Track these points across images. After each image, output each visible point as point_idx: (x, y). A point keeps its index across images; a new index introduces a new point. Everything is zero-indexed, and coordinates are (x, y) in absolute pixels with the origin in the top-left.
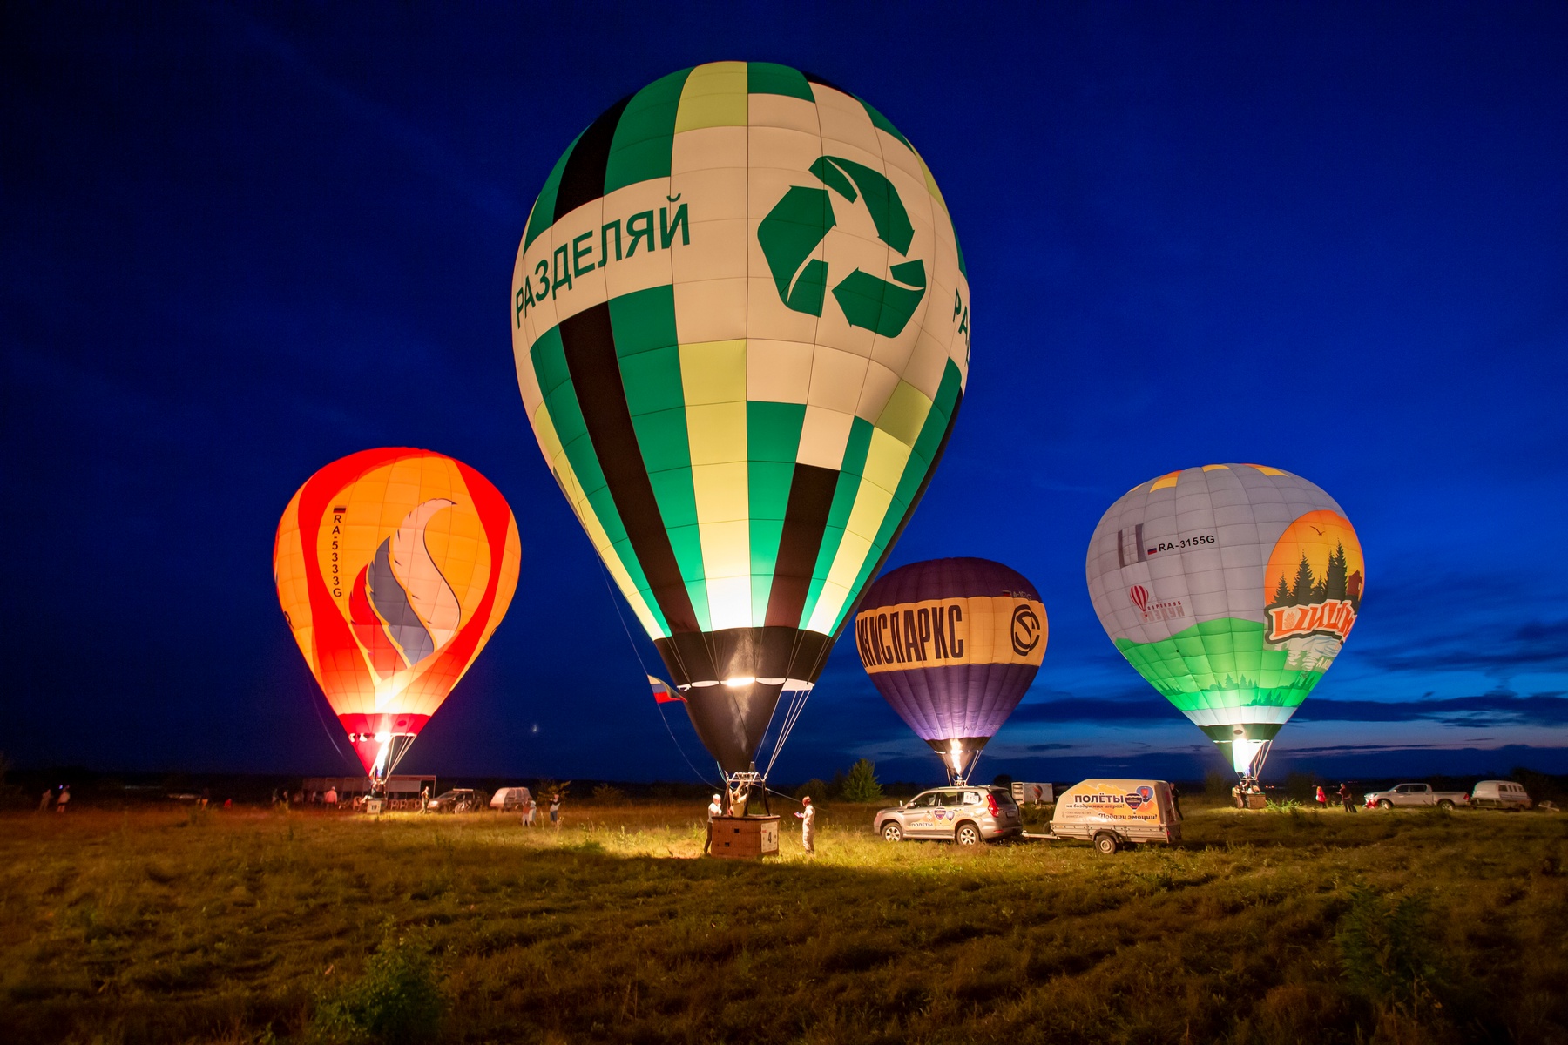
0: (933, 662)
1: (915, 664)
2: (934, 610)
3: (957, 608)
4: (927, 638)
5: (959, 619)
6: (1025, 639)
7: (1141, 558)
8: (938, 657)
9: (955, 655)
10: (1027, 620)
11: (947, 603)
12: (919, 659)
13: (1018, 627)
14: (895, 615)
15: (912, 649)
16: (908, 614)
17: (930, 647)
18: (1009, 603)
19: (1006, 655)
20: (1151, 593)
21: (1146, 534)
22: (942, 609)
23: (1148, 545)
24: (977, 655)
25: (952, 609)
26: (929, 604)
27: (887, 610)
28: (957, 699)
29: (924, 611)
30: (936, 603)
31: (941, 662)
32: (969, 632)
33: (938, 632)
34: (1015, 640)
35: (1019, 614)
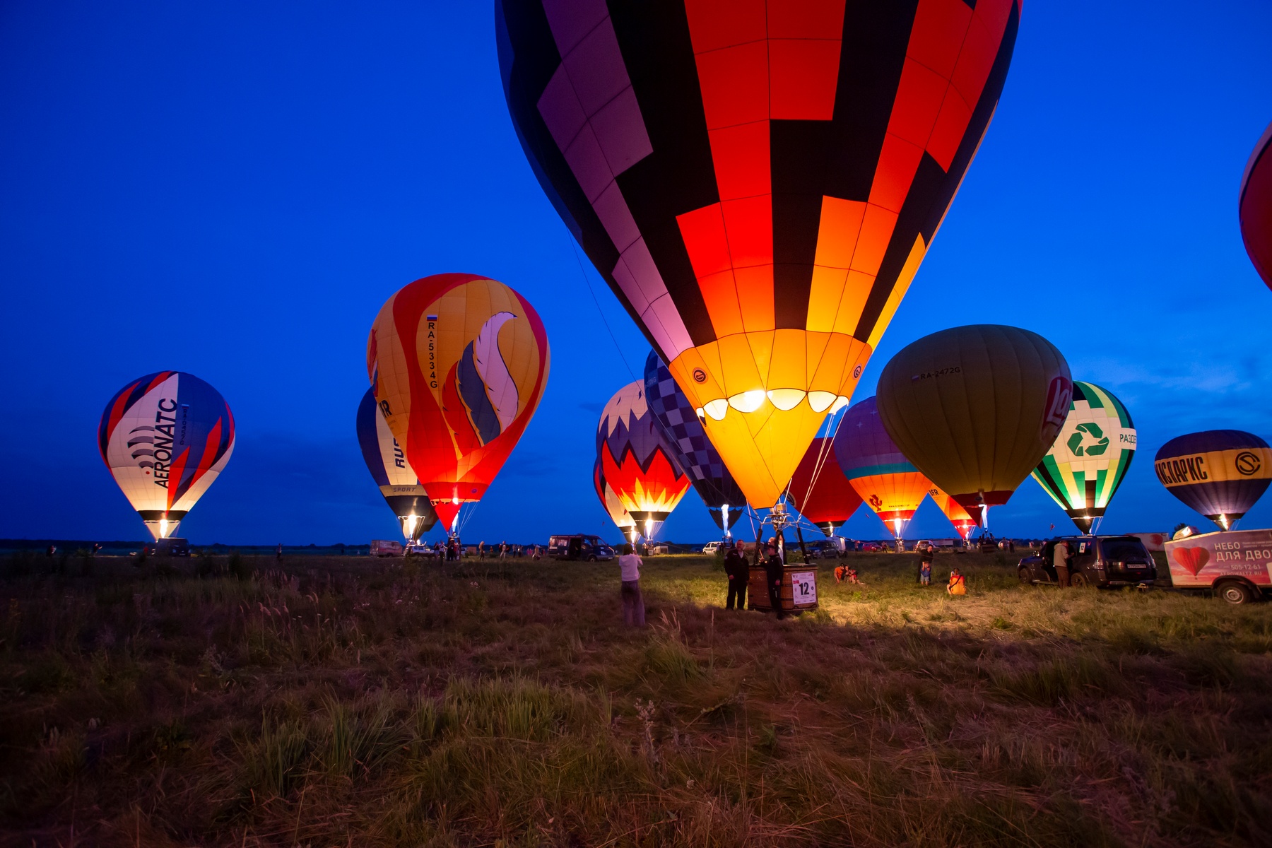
0: (1191, 481)
1: (1183, 483)
2: (1188, 460)
3: (1199, 458)
4: (1186, 472)
5: (1202, 462)
6: (1248, 467)
8: (1194, 479)
9: (1203, 478)
10: (1248, 459)
11: (1194, 456)
12: (1184, 481)
13: (1240, 463)
14: (1169, 463)
15: (1180, 477)
16: (1175, 463)
17: (1188, 475)
18: (1233, 453)
19: (1234, 475)
22: (1192, 459)
24: (1218, 477)
25: (1197, 459)
26: (1184, 457)
27: (1165, 461)
28: (1213, 496)
29: (1183, 460)
30: (1189, 457)
31: (1197, 482)
32: (1210, 468)
33: (1192, 469)
34: (1240, 469)
35: (1241, 457)
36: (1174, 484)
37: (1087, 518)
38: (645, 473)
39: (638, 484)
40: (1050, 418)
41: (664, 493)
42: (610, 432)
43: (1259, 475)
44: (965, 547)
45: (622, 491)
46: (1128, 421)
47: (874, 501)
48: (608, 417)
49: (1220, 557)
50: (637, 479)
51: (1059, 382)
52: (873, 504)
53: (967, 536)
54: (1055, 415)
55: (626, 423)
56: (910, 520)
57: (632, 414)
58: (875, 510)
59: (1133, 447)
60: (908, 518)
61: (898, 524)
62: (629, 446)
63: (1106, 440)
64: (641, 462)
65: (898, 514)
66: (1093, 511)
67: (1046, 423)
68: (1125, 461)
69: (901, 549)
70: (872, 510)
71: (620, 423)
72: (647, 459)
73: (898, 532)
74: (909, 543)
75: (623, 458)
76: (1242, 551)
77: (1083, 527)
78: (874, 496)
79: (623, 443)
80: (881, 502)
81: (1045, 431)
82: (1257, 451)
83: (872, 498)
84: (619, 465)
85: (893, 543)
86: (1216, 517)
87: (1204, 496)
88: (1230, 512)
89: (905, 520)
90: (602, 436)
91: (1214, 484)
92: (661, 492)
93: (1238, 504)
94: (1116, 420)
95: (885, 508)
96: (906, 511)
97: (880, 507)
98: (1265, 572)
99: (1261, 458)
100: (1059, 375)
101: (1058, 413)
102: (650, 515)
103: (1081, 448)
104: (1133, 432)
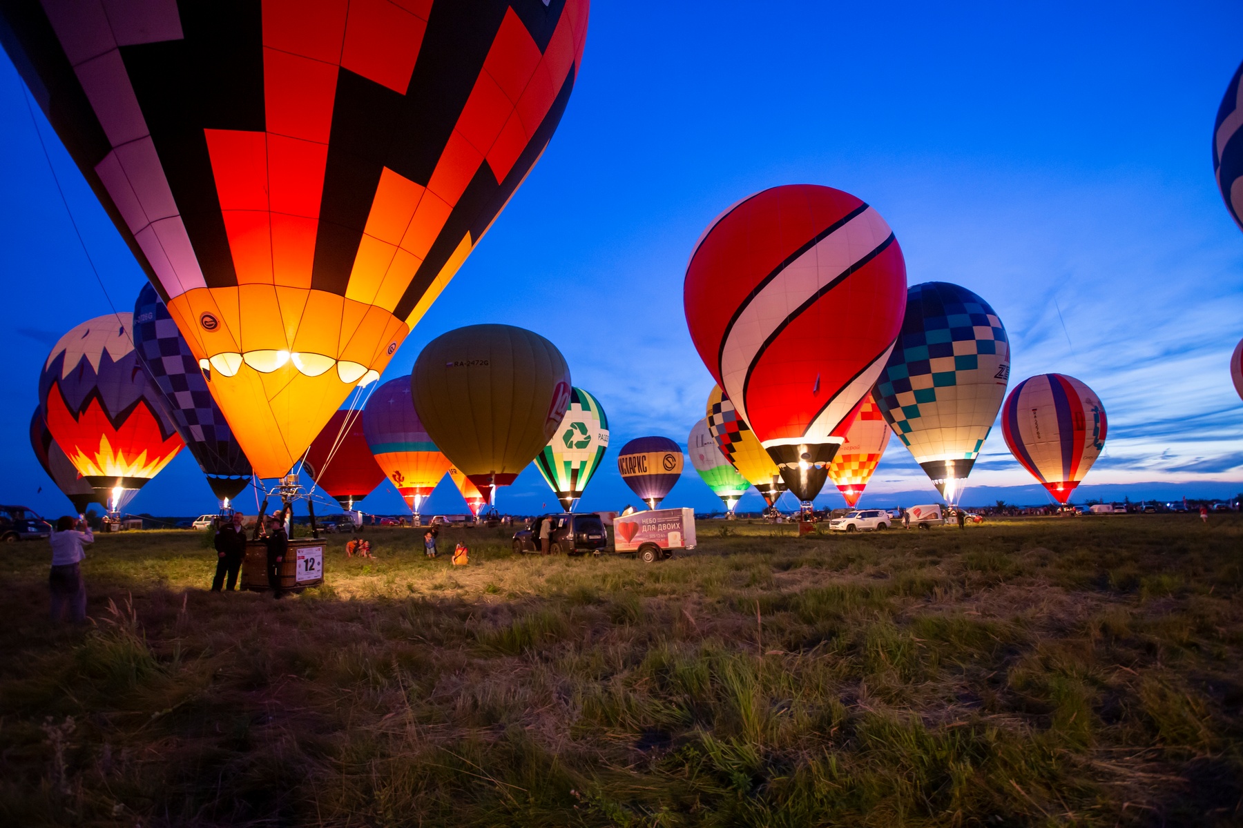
0: (638, 474)
1: (633, 474)
2: (638, 457)
3: (644, 456)
4: (635, 466)
5: (645, 460)
6: (669, 465)
7: (702, 446)
8: (639, 472)
9: (644, 472)
10: (670, 459)
11: (642, 454)
12: (634, 472)
13: (666, 461)
14: (626, 459)
15: (631, 470)
16: (630, 458)
17: (636, 469)
18: (662, 454)
19: (662, 471)
20: (705, 457)
21: (704, 438)
22: (640, 457)
23: (705, 442)
24: (652, 470)
25: (643, 456)
26: (636, 455)
27: (624, 457)
28: (648, 485)
29: (634, 457)
30: (639, 455)
31: (641, 474)
32: (649, 464)
33: (639, 464)
34: (665, 467)
35: (666, 458)
36: (627, 475)
37: (569, 499)
38: (117, 429)
39: (105, 443)
40: (553, 415)
41: (144, 455)
42: (66, 372)
43: (674, 471)
44: (475, 522)
45: (78, 449)
46: (605, 424)
47: (397, 477)
48: (63, 353)
49: (644, 529)
50: (104, 436)
51: (562, 385)
52: (396, 480)
53: (477, 512)
54: (557, 413)
55: (95, 363)
56: (428, 496)
57: (105, 354)
58: (397, 486)
59: (606, 445)
60: (427, 494)
61: (418, 500)
62: (96, 393)
63: (589, 437)
64: (113, 415)
65: (418, 491)
66: (576, 494)
67: (549, 419)
68: (600, 455)
69: (418, 524)
70: (393, 486)
71: (84, 363)
72: (123, 411)
73: (416, 507)
74: (425, 518)
75: (84, 407)
76: (657, 525)
77: (565, 506)
78: (397, 472)
79: (87, 388)
80: (403, 478)
81: (548, 424)
82: (675, 454)
83: (395, 474)
84: (76, 417)
85: (410, 518)
86: (648, 500)
87: (643, 484)
88: (656, 497)
89: (424, 496)
90: (51, 377)
91: (650, 476)
92: (139, 453)
93: (661, 491)
94: (598, 422)
95: (406, 484)
96: (426, 488)
97: (401, 483)
98: (666, 539)
99: (677, 459)
100: (562, 381)
101: (559, 412)
102: (119, 482)
103: (572, 442)
104: (606, 432)
